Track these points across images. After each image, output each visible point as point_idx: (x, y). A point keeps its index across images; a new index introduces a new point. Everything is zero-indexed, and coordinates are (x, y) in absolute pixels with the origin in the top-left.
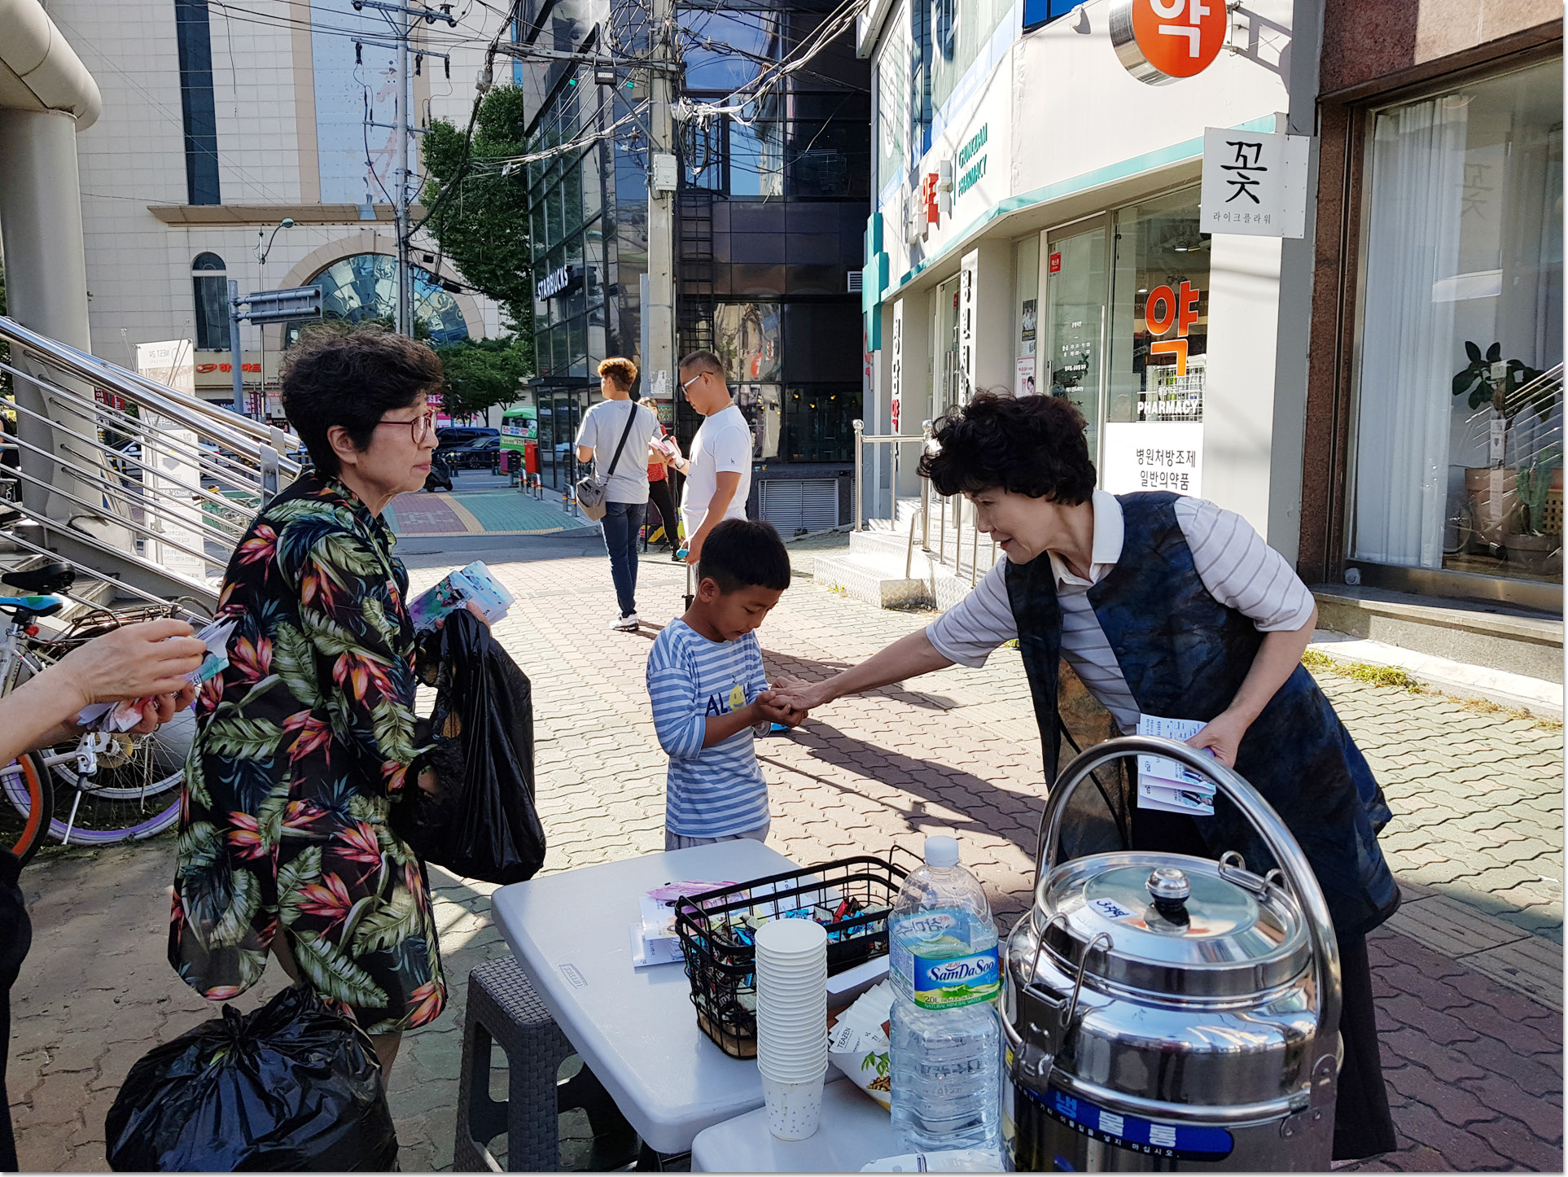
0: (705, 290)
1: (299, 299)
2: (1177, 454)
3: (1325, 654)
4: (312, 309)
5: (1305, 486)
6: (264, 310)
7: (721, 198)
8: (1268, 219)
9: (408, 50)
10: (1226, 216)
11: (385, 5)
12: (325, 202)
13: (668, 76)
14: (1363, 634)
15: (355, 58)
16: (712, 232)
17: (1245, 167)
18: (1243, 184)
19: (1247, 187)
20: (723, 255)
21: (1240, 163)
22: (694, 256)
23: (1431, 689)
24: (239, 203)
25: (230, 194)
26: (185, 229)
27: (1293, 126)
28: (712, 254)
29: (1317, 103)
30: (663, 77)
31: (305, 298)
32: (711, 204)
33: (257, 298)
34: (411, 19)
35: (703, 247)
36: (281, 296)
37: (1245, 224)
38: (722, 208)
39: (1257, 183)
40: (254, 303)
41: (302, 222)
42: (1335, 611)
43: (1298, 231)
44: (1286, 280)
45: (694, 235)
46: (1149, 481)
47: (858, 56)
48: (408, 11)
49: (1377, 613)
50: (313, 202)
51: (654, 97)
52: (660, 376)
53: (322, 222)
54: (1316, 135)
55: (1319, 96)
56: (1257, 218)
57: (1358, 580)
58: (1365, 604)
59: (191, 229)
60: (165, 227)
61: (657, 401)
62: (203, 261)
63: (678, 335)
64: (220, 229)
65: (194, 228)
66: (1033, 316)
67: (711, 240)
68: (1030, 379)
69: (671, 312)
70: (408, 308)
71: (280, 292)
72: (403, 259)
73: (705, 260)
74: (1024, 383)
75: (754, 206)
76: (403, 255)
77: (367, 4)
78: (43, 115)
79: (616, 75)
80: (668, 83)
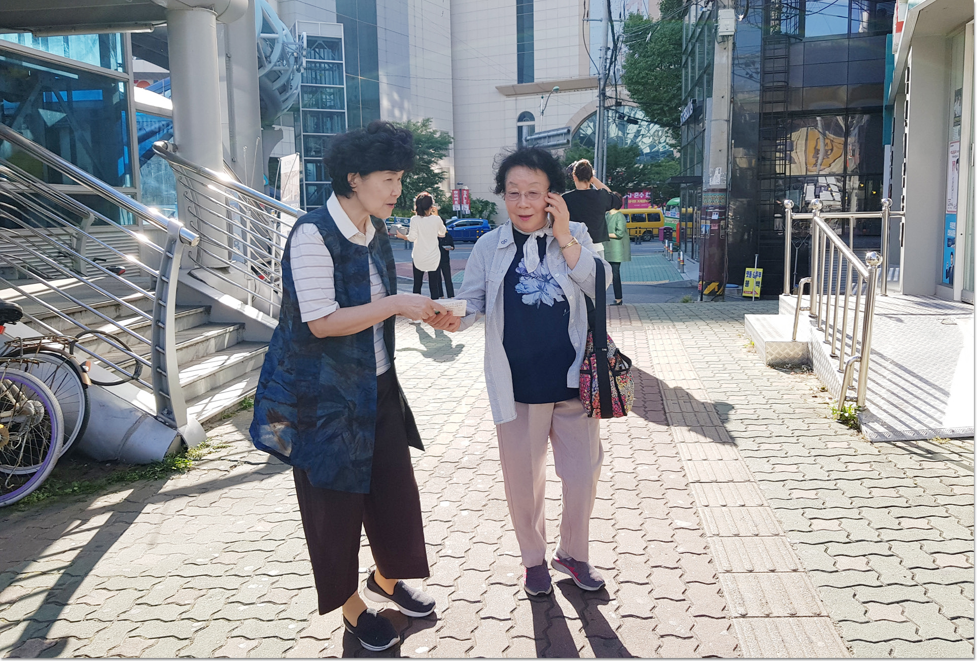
0: (780, 109)
1: (558, 135)
4: (565, 141)
6: (543, 143)
7: (797, 41)
16: (788, 66)
20: (796, 83)
22: (773, 84)
24: (544, 80)
25: (541, 74)
26: (514, 98)
28: (787, 82)
31: (562, 134)
32: (789, 46)
33: (537, 136)
35: (781, 77)
38: (798, 49)
40: (535, 139)
41: (565, 90)
45: (772, 69)
50: (587, 76)
52: (717, 172)
53: (590, 88)
59: (518, 98)
60: (504, 98)
61: (713, 190)
62: (524, 116)
63: (733, 141)
64: (533, 97)
65: (520, 98)
66: (961, 104)
67: (786, 72)
68: (958, 161)
69: (728, 125)
70: (604, 136)
71: (549, 131)
72: (602, 104)
73: (782, 87)
74: (954, 165)
75: (823, 44)
76: (601, 102)
78: (191, 12)
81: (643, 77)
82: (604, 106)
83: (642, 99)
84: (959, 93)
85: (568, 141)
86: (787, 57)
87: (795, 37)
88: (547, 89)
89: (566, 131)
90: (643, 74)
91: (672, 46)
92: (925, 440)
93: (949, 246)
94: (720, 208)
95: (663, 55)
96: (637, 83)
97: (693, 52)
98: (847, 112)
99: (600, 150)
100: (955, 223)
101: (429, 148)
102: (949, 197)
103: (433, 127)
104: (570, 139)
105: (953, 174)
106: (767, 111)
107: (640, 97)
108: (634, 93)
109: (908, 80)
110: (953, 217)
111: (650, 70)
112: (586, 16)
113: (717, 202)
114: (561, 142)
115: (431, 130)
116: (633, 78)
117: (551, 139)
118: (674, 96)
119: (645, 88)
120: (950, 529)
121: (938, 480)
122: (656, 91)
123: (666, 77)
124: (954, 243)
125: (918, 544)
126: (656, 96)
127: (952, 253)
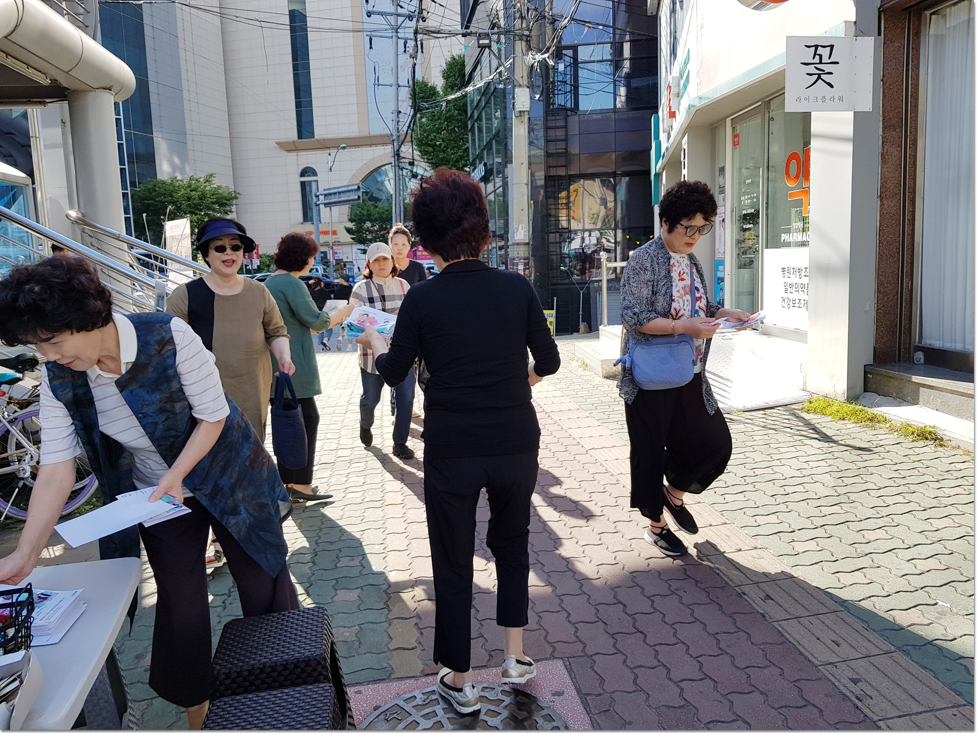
0: (562, 172)
1: (349, 191)
2: (804, 270)
3: (885, 415)
5: (879, 291)
6: (333, 199)
7: (573, 113)
8: (841, 99)
9: (399, 38)
10: (806, 99)
11: (385, 13)
12: (373, 133)
13: (524, 38)
14: (914, 401)
15: (369, 46)
16: (567, 135)
17: (821, 63)
18: (819, 75)
19: (823, 76)
20: (574, 149)
21: (817, 59)
22: (554, 151)
23: (953, 444)
24: (325, 137)
25: (321, 130)
26: (295, 154)
27: (859, 28)
28: (566, 149)
29: (880, 12)
30: (521, 40)
31: (352, 191)
32: (566, 117)
33: (327, 192)
34: (401, 19)
35: (561, 145)
36: (340, 190)
37: (824, 103)
38: (574, 120)
39: (831, 73)
40: (325, 195)
42: (896, 383)
43: (866, 105)
44: (857, 140)
45: (554, 138)
46: (789, 289)
47: (649, 14)
48: (399, 15)
49: (924, 386)
50: (366, 134)
51: (516, 53)
52: (520, 228)
53: (370, 145)
54: (879, 34)
55: (881, 6)
56: (832, 99)
57: (922, 361)
58: (916, 379)
59: (299, 153)
60: (285, 153)
61: (518, 244)
62: (306, 172)
63: (532, 202)
64: (315, 152)
65: (300, 153)
66: (724, 177)
67: (566, 140)
68: (723, 220)
69: (528, 187)
70: (400, 194)
71: (339, 188)
72: (396, 164)
73: (562, 153)
74: (720, 223)
75: (595, 117)
76: (396, 162)
77: (374, 13)
78: (93, 93)
79: (490, 41)
80: (524, 43)
81: (432, 140)
82: (399, 166)
83: (432, 159)
84: (722, 170)
85: (359, 197)
86: (566, 127)
87: (571, 110)
88: (327, 145)
89: (356, 187)
90: (432, 136)
91: (457, 112)
93: (719, 284)
94: (525, 259)
95: (449, 119)
96: (427, 145)
97: (479, 118)
98: (614, 175)
99: (397, 206)
100: (722, 267)
101: (213, 203)
102: (717, 246)
103: (216, 183)
104: (361, 196)
105: (720, 230)
106: (552, 174)
107: (430, 158)
108: (424, 153)
109: (684, 159)
110: (722, 262)
111: (438, 133)
112: (376, 81)
113: (522, 254)
114: (352, 198)
115: (215, 186)
116: (422, 140)
117: (342, 194)
118: (462, 157)
119: (434, 150)
120: (758, 457)
121: (743, 434)
122: (444, 153)
123: (453, 140)
124: (723, 281)
125: (743, 466)
126: (444, 157)
127: (721, 289)
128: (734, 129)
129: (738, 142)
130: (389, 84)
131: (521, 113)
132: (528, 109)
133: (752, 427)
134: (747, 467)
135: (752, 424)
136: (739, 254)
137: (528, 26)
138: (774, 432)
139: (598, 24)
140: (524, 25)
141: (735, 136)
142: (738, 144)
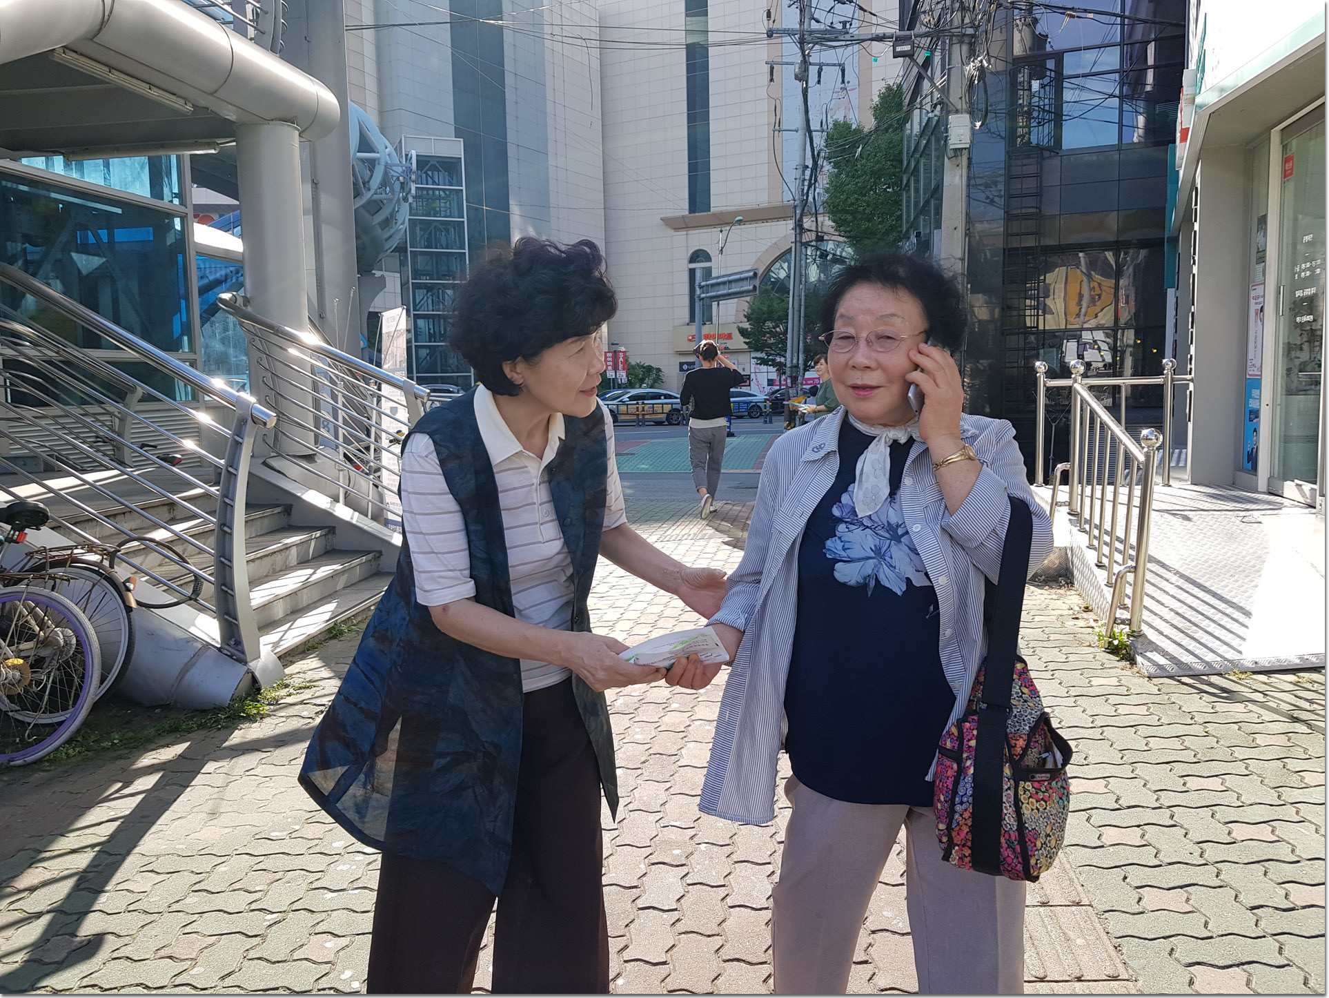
0: (1030, 242)
1: (742, 280)
4: (751, 287)
7: (1052, 154)
9: (810, 64)
13: (967, 40)
15: (770, 78)
16: (1040, 187)
20: (1051, 209)
22: (1020, 211)
24: (724, 209)
25: (719, 202)
26: (685, 233)
28: (1039, 208)
30: (961, 42)
31: (746, 278)
32: (1041, 160)
33: (714, 281)
35: (1031, 201)
36: (731, 278)
38: (1053, 164)
40: (712, 286)
41: (751, 221)
45: (1019, 192)
50: (778, 203)
51: (952, 63)
53: (783, 218)
59: (690, 232)
60: (672, 232)
62: (698, 256)
63: (969, 286)
64: (709, 230)
66: (1265, 234)
67: (1038, 194)
68: (1262, 310)
70: (801, 281)
71: (729, 275)
72: (798, 239)
73: (1032, 214)
74: (1257, 314)
75: (1087, 158)
76: (798, 236)
77: (777, 31)
78: (266, 127)
79: (913, 47)
80: (965, 48)
81: (852, 204)
82: (801, 242)
83: (850, 232)
84: (1263, 220)
85: (755, 287)
86: (1039, 175)
87: (1049, 149)
88: (727, 220)
89: (751, 274)
90: (852, 199)
91: (889, 163)
92: (1220, 675)
93: (1251, 420)
95: (877, 174)
96: (844, 211)
97: (916, 170)
98: (1117, 246)
99: (796, 298)
100: (1258, 392)
102: (1250, 356)
104: (757, 286)
105: (1256, 326)
106: (1014, 246)
107: (848, 229)
108: (839, 224)
109: (1196, 205)
110: (1257, 383)
111: (861, 194)
112: (777, 125)
114: (745, 288)
116: (838, 205)
117: (733, 284)
118: (893, 228)
119: (855, 218)
120: (1251, 790)
121: (1236, 727)
122: (869, 221)
123: (882, 203)
124: (1257, 417)
125: (1208, 811)
126: (868, 228)
127: (1255, 430)
128: (1285, 147)
129: (1292, 169)
130: (794, 128)
131: (957, 151)
132: (968, 146)
133: (1261, 711)
134: (1218, 816)
135: (1263, 705)
136: (1289, 370)
137: (972, 22)
138: (1304, 729)
139: (1086, 11)
140: (967, 20)
141: (1286, 160)
142: (1291, 174)
